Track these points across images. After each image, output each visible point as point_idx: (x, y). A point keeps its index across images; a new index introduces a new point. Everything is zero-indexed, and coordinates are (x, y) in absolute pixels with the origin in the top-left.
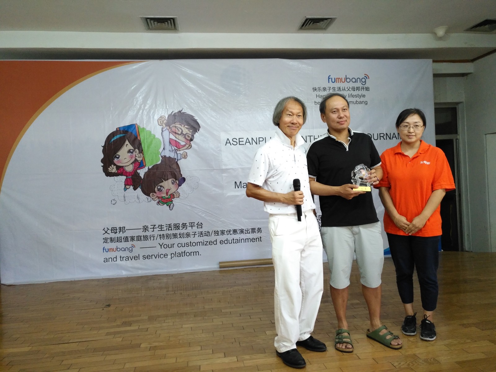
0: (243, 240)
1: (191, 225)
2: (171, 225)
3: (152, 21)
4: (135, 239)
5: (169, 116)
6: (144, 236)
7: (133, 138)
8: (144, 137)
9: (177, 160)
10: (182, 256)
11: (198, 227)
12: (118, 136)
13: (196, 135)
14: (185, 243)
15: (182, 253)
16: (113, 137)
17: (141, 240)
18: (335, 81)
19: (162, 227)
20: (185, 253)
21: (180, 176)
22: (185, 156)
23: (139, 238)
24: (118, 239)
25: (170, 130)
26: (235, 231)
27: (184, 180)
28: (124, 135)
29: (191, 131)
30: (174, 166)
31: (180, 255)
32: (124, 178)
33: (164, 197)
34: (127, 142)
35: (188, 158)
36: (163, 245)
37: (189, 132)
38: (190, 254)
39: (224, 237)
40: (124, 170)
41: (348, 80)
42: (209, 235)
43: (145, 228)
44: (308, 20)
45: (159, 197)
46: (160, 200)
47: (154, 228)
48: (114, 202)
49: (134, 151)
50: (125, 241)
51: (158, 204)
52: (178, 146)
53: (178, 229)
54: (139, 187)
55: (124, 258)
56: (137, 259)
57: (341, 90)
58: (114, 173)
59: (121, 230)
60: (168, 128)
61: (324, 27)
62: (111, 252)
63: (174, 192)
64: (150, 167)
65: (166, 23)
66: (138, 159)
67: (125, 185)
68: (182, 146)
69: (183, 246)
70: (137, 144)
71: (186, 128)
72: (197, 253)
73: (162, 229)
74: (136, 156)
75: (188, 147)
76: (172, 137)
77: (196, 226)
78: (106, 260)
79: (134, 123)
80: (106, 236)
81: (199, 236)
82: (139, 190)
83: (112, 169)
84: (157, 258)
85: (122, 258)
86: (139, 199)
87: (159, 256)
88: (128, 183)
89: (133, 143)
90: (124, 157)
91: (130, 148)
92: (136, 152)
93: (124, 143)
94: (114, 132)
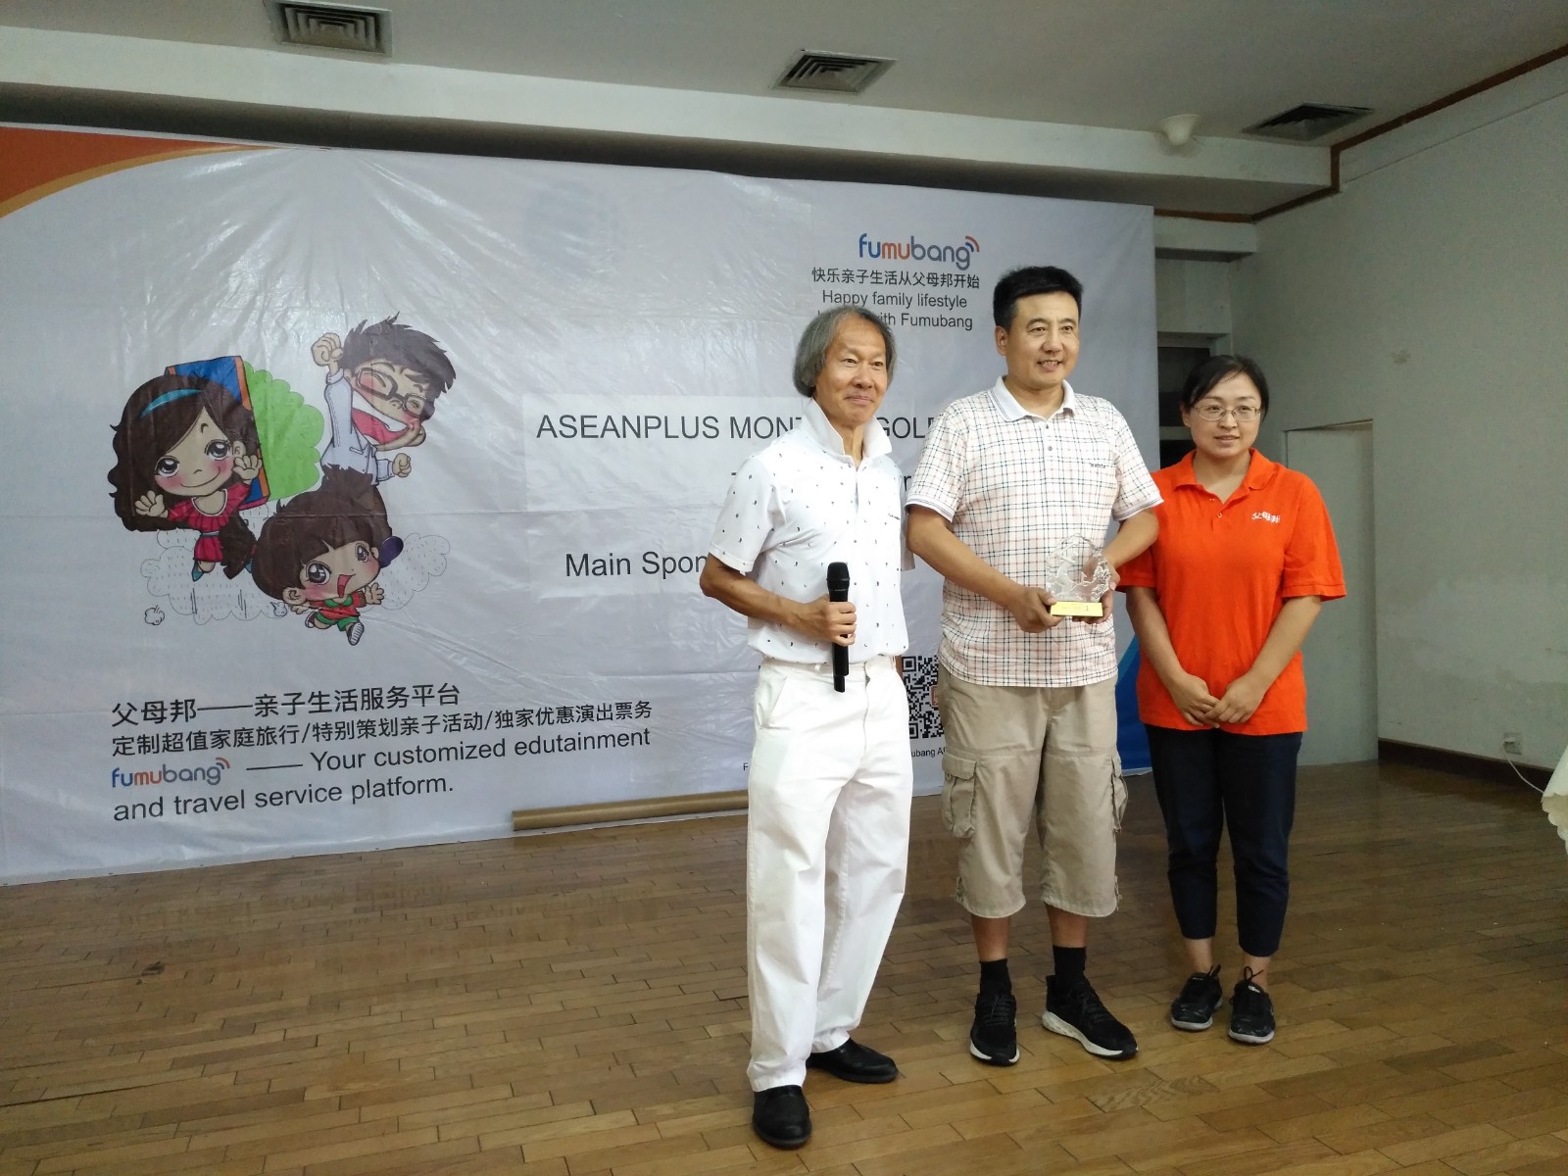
0: (589, 741)
1: (420, 695)
2: (352, 694)
3: (301, 17)
4: (231, 740)
5: (353, 334)
6: (260, 730)
7: (226, 403)
8: (265, 402)
9: (377, 480)
10: (391, 795)
11: (445, 700)
12: (173, 396)
13: (442, 401)
14: (399, 753)
15: (390, 784)
16: (155, 397)
17: (250, 743)
18: (883, 250)
19: (324, 699)
20: (400, 786)
21: (385, 533)
22: (404, 470)
23: (243, 737)
24: (167, 741)
25: (353, 381)
26: (565, 713)
27: (398, 545)
28: (194, 391)
29: (425, 386)
30: (368, 501)
31: (381, 792)
32: (195, 535)
33: (330, 603)
34: (204, 417)
35: (414, 474)
36: (327, 758)
37: (416, 391)
38: (417, 787)
39: (528, 733)
40: (192, 509)
41: (918, 252)
42: (478, 726)
43: (267, 704)
44: (810, 60)
45: (312, 602)
46: (317, 610)
47: (294, 704)
48: (155, 618)
49: (227, 447)
50: (193, 746)
51: (311, 625)
52: (379, 434)
53: (376, 705)
54: (244, 566)
55: (189, 804)
56: (236, 806)
57: (898, 282)
58: (158, 518)
59: (180, 711)
60: (348, 374)
61: (852, 86)
62: (142, 783)
63: (365, 587)
64: (285, 502)
65: (351, 26)
66: (244, 474)
67: (197, 560)
68: (393, 436)
69: (395, 760)
70: (238, 422)
71: (407, 376)
72: (439, 783)
73: (324, 707)
74: (235, 465)
75: (413, 440)
76: (360, 403)
77: (438, 696)
78: (124, 813)
79: (231, 352)
80: (125, 730)
81: (448, 728)
82: (245, 577)
83: (152, 506)
84: (307, 801)
85: (181, 805)
86: (243, 606)
87: (312, 795)
88: (207, 554)
89: (225, 420)
90: (194, 465)
91: (214, 437)
92: (234, 451)
93: (194, 417)
94: (157, 380)
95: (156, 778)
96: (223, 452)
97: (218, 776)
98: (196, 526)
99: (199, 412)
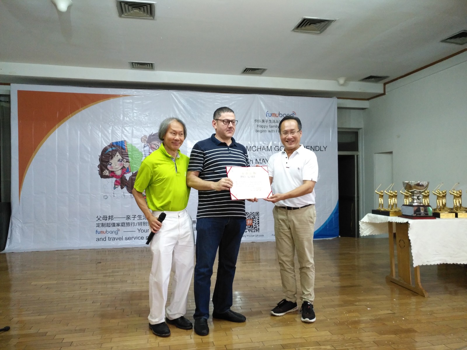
4: (120, 225)
5: (150, 136)
6: (127, 223)
12: (111, 149)
16: (108, 149)
17: (124, 226)
19: (141, 217)
24: (107, 225)
25: (150, 146)
28: (115, 148)
32: (115, 179)
34: (118, 154)
36: (141, 230)
40: (114, 174)
41: (281, 115)
43: (128, 217)
47: (134, 217)
48: (106, 198)
49: (122, 160)
50: (112, 226)
54: (125, 187)
55: (111, 239)
56: (121, 240)
58: (107, 176)
59: (110, 218)
60: (149, 144)
62: (102, 233)
64: (134, 173)
66: (125, 166)
67: (115, 185)
74: (124, 164)
76: (151, 151)
80: (99, 222)
83: (106, 173)
84: (136, 240)
85: (109, 239)
86: (124, 195)
87: (137, 238)
88: (117, 184)
89: (122, 154)
90: (115, 164)
91: (120, 158)
92: (124, 161)
93: (116, 154)
94: (108, 146)
95: (105, 233)
96: (121, 161)
97: (117, 233)
98: (115, 177)
99: (117, 152)
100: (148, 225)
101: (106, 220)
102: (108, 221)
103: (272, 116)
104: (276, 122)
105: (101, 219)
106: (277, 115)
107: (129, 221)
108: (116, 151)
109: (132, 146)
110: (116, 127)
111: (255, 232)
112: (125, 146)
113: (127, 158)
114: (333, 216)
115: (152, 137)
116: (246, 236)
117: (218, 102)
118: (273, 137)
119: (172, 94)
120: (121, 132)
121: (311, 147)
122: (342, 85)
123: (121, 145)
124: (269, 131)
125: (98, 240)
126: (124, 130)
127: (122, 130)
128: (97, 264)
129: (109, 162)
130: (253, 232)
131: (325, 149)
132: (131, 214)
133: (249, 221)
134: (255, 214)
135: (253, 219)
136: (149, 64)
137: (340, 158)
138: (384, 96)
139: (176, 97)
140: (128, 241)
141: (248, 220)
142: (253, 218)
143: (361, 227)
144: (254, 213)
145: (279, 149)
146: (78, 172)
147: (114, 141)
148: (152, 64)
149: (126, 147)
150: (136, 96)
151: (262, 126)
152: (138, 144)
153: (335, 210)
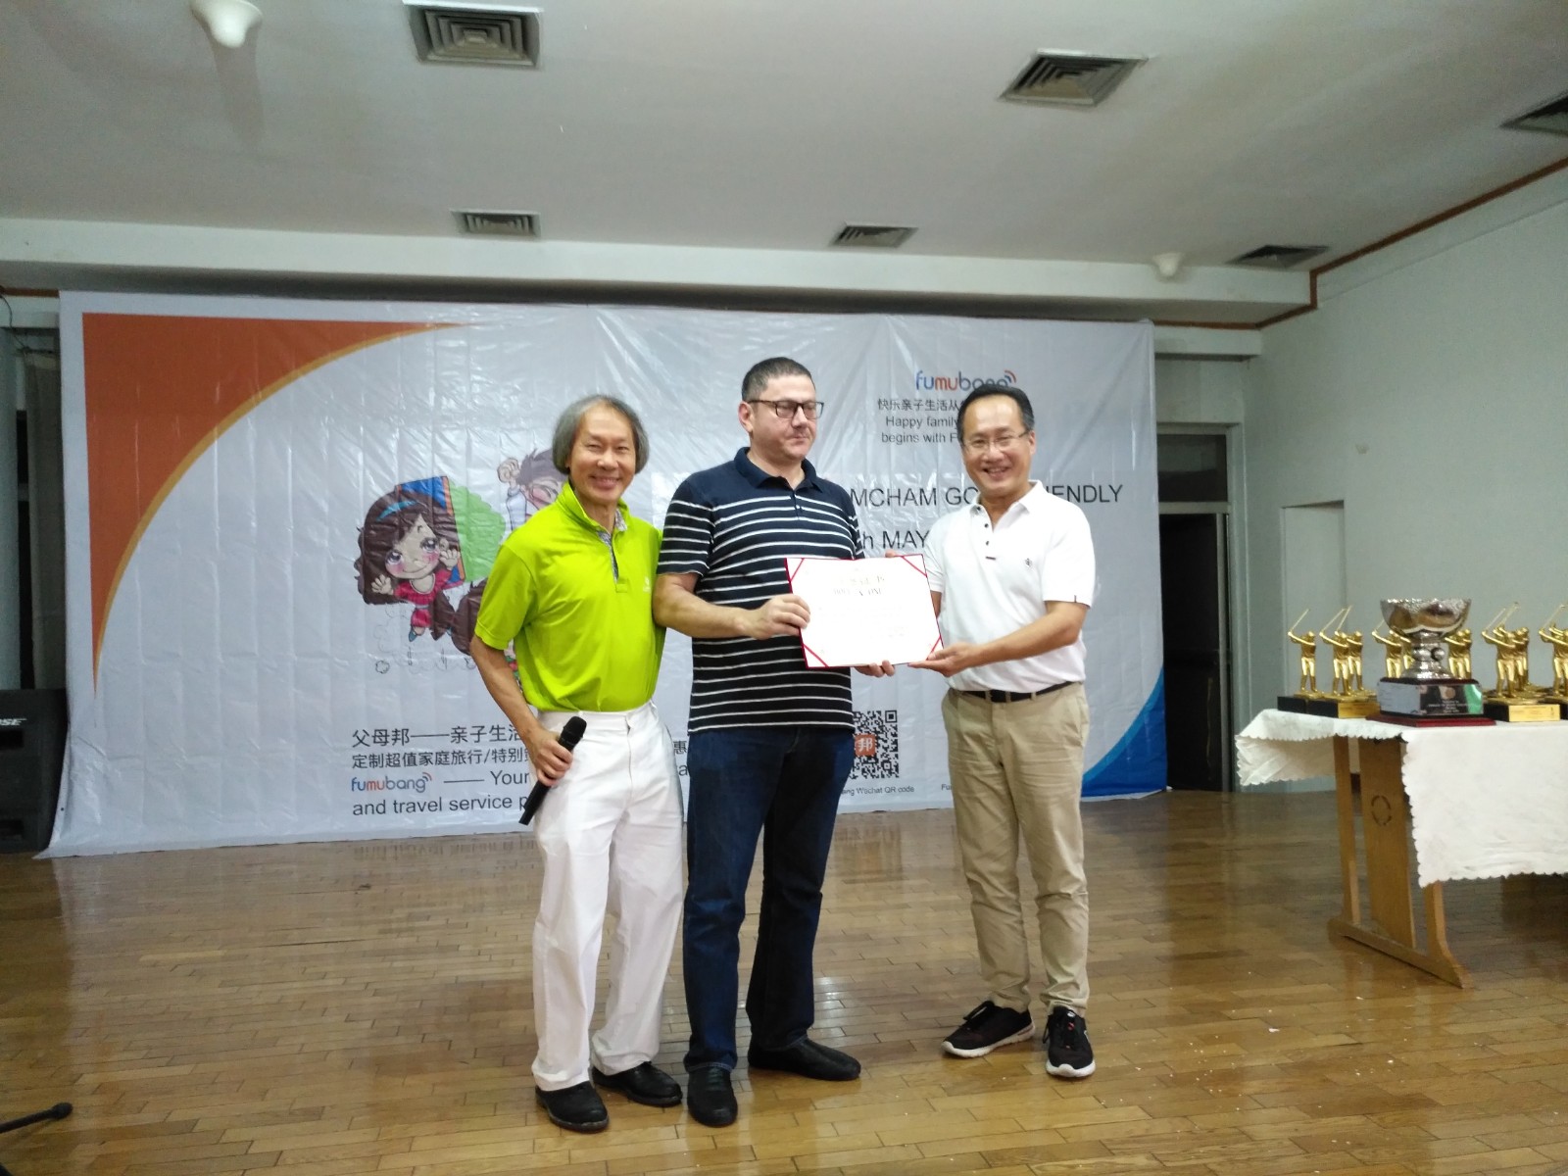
4: (433, 758)
5: (529, 459)
6: (454, 752)
12: (398, 506)
16: (387, 507)
17: (446, 763)
18: (933, 384)
19: (501, 731)
23: (442, 758)
24: (389, 759)
25: (527, 494)
28: (413, 502)
34: (420, 521)
40: (410, 588)
41: (964, 384)
43: (459, 733)
47: (479, 734)
48: (383, 668)
49: (436, 542)
50: (407, 764)
54: (446, 631)
55: (403, 806)
56: (436, 809)
58: (386, 595)
59: (398, 737)
60: (523, 488)
62: (371, 789)
64: (475, 584)
66: (447, 563)
67: (413, 625)
73: (501, 737)
74: (441, 556)
76: (531, 511)
80: (363, 751)
83: (384, 586)
84: (486, 808)
85: (397, 807)
86: (444, 660)
87: (490, 802)
88: (420, 622)
89: (435, 523)
90: (413, 556)
91: (427, 536)
92: (441, 546)
93: (413, 521)
94: (389, 495)
95: (381, 786)
96: (433, 546)
97: (424, 786)
98: (413, 601)
99: (417, 517)
100: (524, 758)
101: (386, 742)
102: (391, 749)
103: (936, 388)
104: (949, 403)
105: (368, 740)
106: (953, 384)
107: (461, 747)
108: (416, 511)
109: (468, 492)
110: (414, 432)
111: (883, 776)
112: (444, 494)
113: (452, 535)
114: (1146, 721)
115: (534, 464)
116: (856, 792)
117: (754, 343)
118: (940, 458)
119: (598, 319)
120: (430, 446)
121: (1069, 488)
122: (1171, 279)
123: (430, 493)
124: (928, 439)
125: (360, 810)
126: (439, 440)
127: (434, 442)
128: (359, 892)
129: (390, 548)
130: (878, 777)
131: (1116, 494)
132: (465, 722)
133: (862, 740)
134: (883, 719)
135: (876, 732)
136: (521, 217)
137: (1168, 524)
138: (1310, 316)
139: (611, 326)
140: (460, 813)
141: (860, 736)
142: (878, 730)
143: (1242, 757)
144: (879, 712)
145: (960, 498)
146: (290, 582)
147: (408, 478)
148: (530, 218)
149: (447, 500)
150: (477, 328)
151: (901, 423)
152: (487, 487)
153: (1149, 701)
